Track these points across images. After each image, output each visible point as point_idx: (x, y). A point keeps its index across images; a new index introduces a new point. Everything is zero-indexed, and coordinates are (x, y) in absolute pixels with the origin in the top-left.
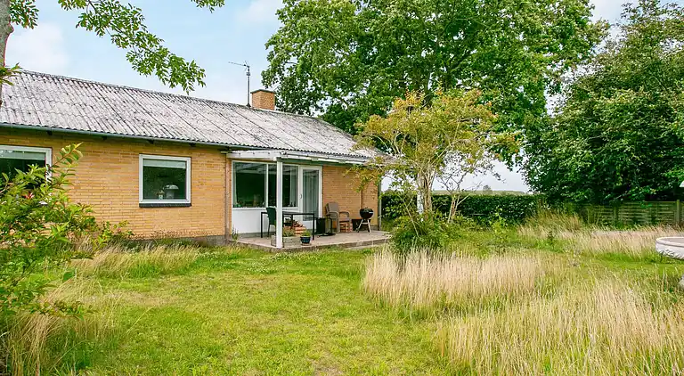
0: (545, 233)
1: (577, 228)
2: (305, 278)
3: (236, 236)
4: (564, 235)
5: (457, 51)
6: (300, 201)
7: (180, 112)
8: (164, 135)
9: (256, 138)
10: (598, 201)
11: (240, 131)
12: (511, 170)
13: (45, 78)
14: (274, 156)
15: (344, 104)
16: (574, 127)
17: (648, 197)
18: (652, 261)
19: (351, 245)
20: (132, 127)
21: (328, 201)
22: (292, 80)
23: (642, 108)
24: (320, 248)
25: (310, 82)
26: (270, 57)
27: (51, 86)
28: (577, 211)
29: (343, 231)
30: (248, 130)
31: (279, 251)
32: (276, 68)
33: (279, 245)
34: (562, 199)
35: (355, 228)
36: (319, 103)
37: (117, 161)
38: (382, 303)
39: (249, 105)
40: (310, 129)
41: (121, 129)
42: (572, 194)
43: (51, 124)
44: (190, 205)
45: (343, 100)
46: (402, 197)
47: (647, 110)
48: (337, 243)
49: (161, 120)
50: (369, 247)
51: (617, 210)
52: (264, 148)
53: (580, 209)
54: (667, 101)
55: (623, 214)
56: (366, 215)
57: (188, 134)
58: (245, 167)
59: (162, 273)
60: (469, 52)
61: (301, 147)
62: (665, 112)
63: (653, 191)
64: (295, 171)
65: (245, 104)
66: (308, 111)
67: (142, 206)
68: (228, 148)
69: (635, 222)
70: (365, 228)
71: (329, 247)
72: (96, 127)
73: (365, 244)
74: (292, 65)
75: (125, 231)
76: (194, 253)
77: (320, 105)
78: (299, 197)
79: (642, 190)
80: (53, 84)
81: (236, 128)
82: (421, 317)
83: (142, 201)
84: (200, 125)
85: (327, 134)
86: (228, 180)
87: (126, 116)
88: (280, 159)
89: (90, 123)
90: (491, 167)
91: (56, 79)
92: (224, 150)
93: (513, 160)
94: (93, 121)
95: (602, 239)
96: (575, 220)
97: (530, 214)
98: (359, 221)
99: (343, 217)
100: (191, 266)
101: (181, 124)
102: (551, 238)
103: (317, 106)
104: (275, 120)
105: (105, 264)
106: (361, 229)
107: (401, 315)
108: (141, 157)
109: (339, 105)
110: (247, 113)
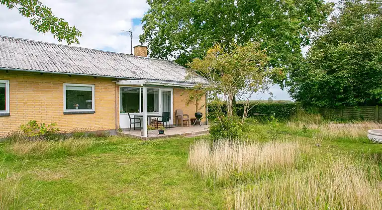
0: (301, 126)
1: (320, 122)
2: (156, 157)
3: (121, 130)
4: (312, 127)
5: (250, 22)
6: (160, 109)
7: (90, 59)
8: (78, 72)
9: (134, 73)
10: (332, 107)
11: (125, 69)
12: (282, 89)
13: (10, 40)
14: (141, 83)
15: (187, 53)
16: (318, 64)
17: (360, 104)
18: (364, 142)
19: (188, 134)
20: (59, 67)
21: (177, 109)
22: (157, 40)
23: (355, 54)
24: (169, 136)
25: (167, 42)
26: (144, 27)
27: (13, 44)
28: (320, 112)
29: (185, 125)
30: (130, 68)
31: (145, 139)
32: (148, 34)
33: (145, 135)
34: (311, 105)
35: (192, 123)
36: (173, 53)
37: (50, 87)
38: (198, 175)
39: (132, 54)
40: (167, 67)
41: (52, 69)
42: (317, 102)
43: (7, 66)
44: (95, 112)
45: (186, 51)
46: (214, 107)
47: (358, 54)
48: (180, 134)
49: (77, 63)
50: (199, 135)
51: (342, 112)
52: (138, 79)
53: (322, 111)
54: (369, 49)
55: (346, 114)
56: (198, 116)
57: (92, 71)
58: (129, 89)
59: (70, 155)
60: (257, 23)
61: (160, 77)
62: (368, 56)
63: (362, 101)
64: (157, 91)
65: (130, 54)
66: (167, 58)
67: (65, 114)
68: (116, 78)
69: (352, 118)
70: (198, 124)
71: (175, 136)
72: (36, 68)
73: (197, 133)
74: (156, 32)
75: (54, 128)
76: (91, 142)
77: (173, 54)
78: (159, 106)
79: (356, 100)
80: (15, 43)
81: (122, 67)
82: (221, 185)
83: (65, 110)
84: (101, 66)
85: (177, 70)
86: (117, 98)
87: (56, 61)
88: (145, 85)
89: (33, 65)
90: (267, 88)
91: (17, 40)
92: (114, 80)
93: (284, 83)
94: (35, 64)
95: (335, 128)
96: (318, 117)
97: (293, 114)
98: (195, 120)
99: (185, 118)
100: (89, 150)
101: (90, 65)
102: (305, 128)
103: (171, 55)
104: (147, 63)
105: (34, 150)
106: (195, 124)
107: (208, 184)
108: (65, 85)
109: (184, 54)
110: (131, 59)
